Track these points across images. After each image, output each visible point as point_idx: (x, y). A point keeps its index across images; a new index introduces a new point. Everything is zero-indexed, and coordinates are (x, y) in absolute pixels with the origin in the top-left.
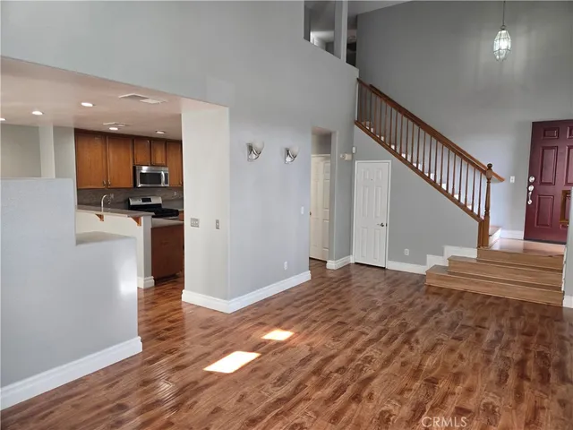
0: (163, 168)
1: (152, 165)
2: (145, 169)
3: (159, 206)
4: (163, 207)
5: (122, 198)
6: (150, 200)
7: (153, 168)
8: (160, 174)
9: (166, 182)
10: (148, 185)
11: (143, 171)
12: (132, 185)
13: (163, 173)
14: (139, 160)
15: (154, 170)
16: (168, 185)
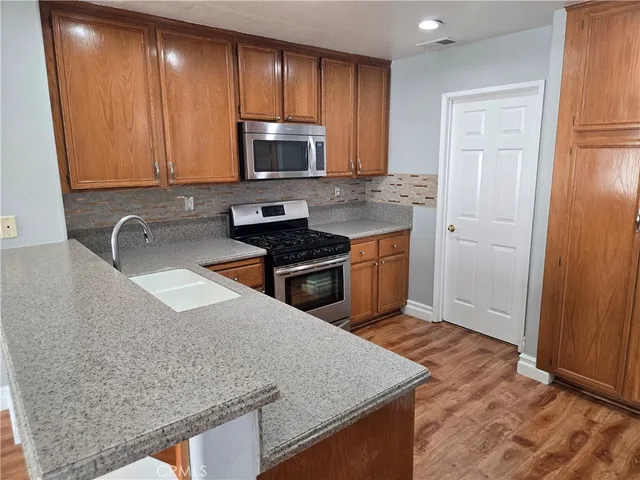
0: (310, 129)
1: (285, 121)
2: (272, 131)
3: (302, 222)
4: (311, 226)
5: (214, 207)
6: (279, 210)
7: (289, 127)
8: (304, 146)
9: (320, 167)
10: (281, 174)
11: (270, 138)
12: (235, 174)
13: (311, 141)
14: (252, 106)
15: (291, 132)
16: (322, 173)
